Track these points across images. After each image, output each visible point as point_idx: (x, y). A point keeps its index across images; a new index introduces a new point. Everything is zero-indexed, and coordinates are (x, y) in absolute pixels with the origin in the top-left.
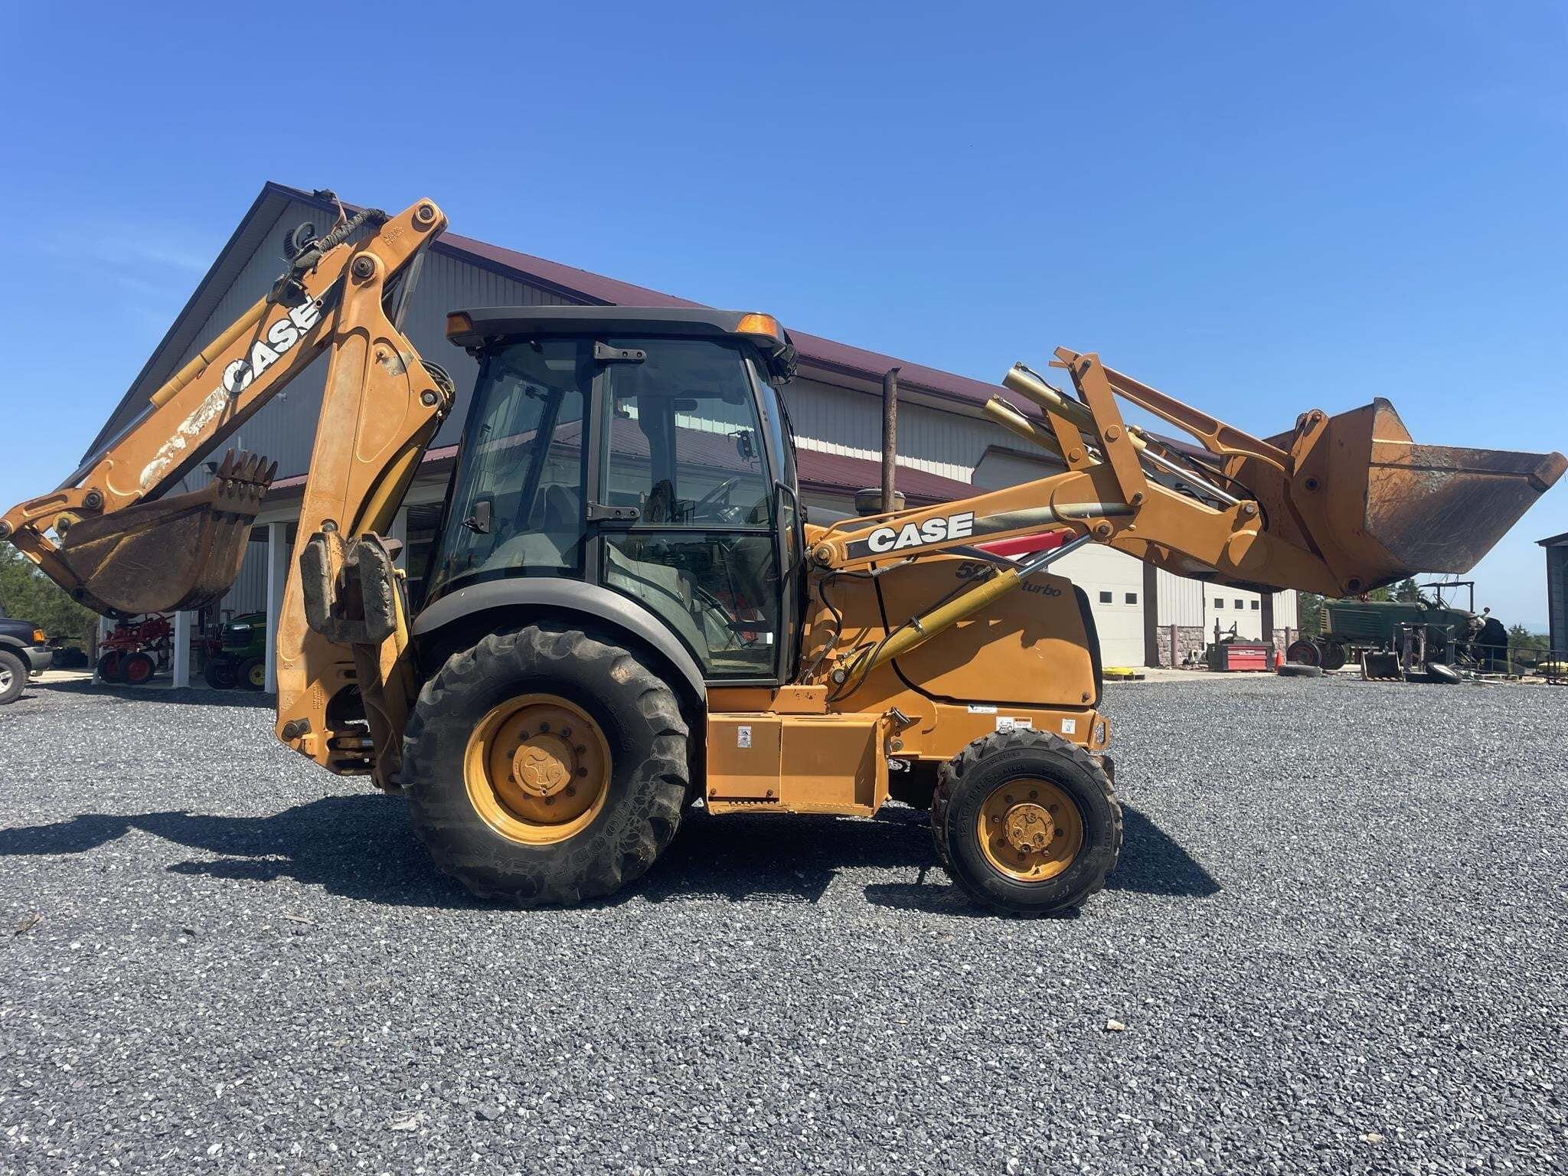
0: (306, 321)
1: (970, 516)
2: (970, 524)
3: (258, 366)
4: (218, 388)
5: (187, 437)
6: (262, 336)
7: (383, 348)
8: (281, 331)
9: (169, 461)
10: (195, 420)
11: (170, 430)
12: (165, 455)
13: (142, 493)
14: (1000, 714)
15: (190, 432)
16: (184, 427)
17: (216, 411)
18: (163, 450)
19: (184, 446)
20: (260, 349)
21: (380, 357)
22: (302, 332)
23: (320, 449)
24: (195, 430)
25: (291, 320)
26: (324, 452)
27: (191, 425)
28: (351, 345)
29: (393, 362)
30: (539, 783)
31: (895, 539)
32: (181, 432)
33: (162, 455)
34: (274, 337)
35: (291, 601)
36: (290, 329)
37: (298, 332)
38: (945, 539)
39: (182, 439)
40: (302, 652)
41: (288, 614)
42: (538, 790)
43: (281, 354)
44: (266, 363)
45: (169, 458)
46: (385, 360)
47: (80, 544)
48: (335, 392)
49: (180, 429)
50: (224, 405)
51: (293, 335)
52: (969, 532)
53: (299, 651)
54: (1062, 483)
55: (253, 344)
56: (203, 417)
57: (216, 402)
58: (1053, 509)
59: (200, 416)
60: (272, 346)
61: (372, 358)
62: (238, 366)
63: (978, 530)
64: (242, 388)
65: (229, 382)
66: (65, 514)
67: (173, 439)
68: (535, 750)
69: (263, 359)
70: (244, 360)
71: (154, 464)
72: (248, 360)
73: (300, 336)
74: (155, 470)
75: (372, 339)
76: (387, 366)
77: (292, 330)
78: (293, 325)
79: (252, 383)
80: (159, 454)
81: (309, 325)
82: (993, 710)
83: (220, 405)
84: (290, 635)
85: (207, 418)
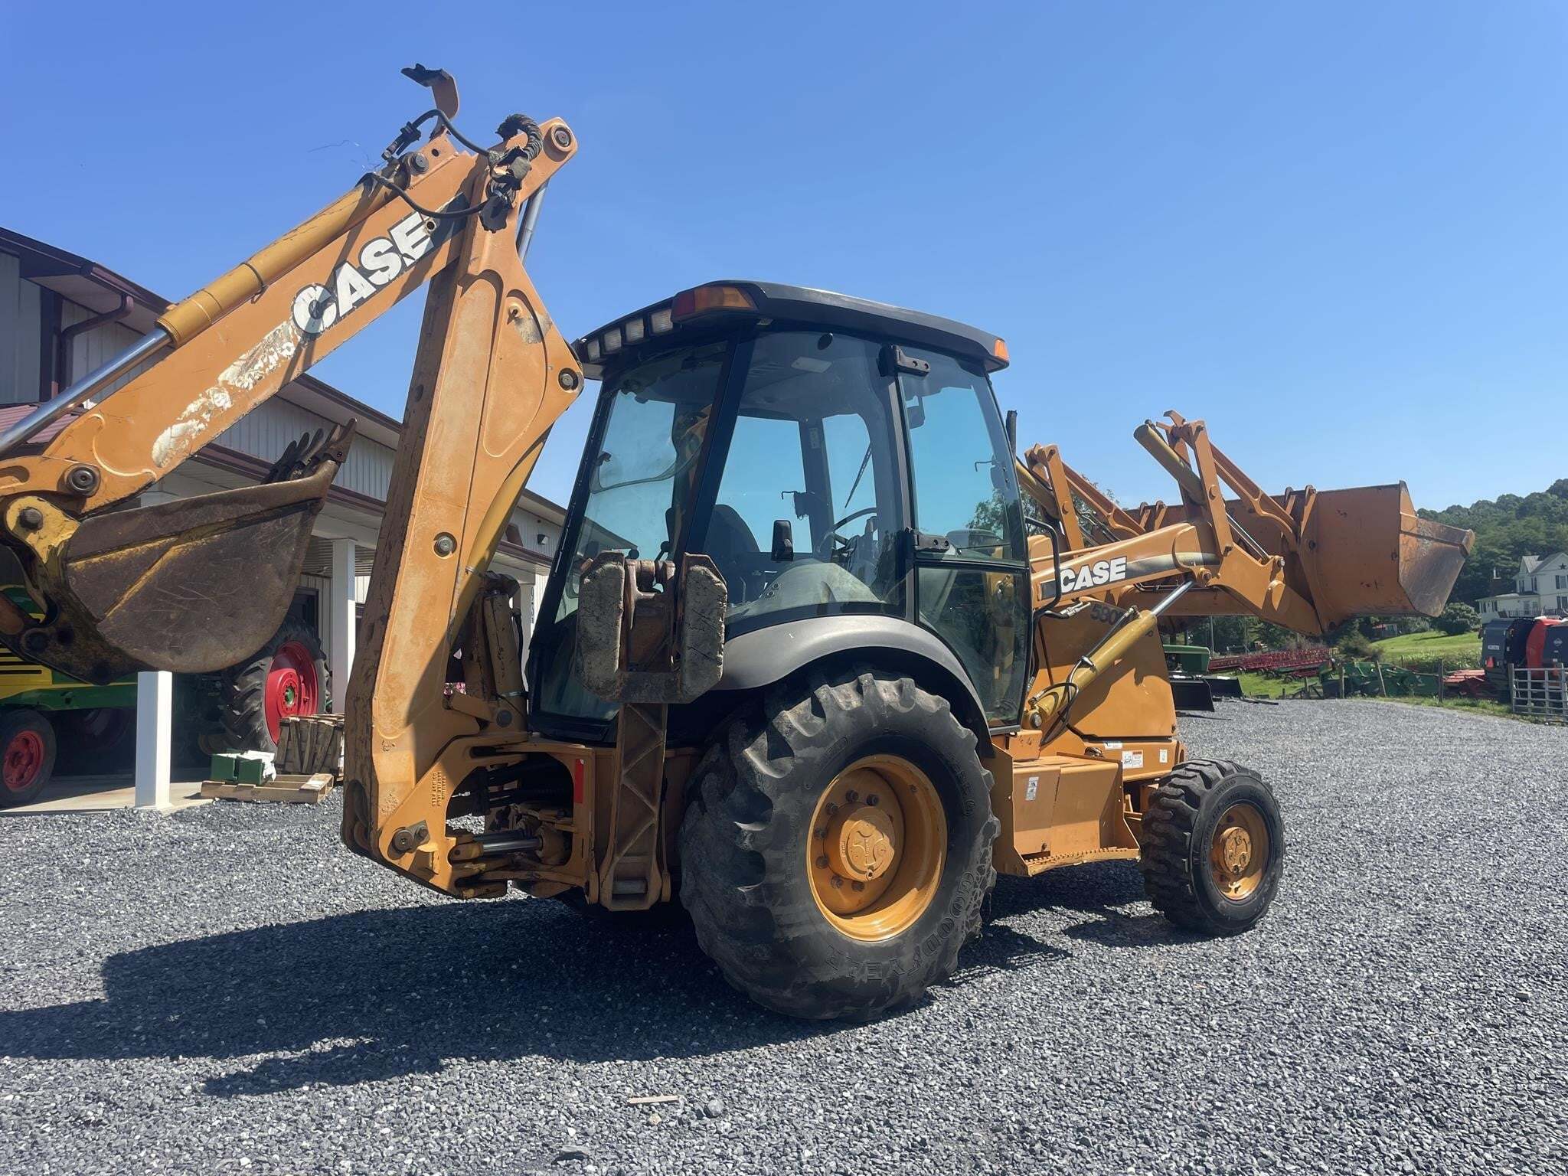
0: (413, 247)
1: (1123, 560)
2: (1123, 568)
3: (346, 301)
4: (285, 323)
5: (234, 392)
6: (352, 256)
7: (515, 303)
8: (378, 254)
9: (202, 426)
10: (249, 365)
11: (206, 378)
12: (196, 416)
13: (156, 474)
14: (1125, 749)
15: (239, 385)
16: (228, 374)
17: (281, 358)
18: (192, 407)
19: (228, 405)
20: (347, 275)
21: (513, 315)
22: (409, 262)
23: (435, 433)
24: (247, 382)
25: (392, 241)
26: (440, 438)
27: (241, 374)
28: (476, 292)
29: (528, 325)
30: (864, 866)
31: (1075, 580)
32: (225, 382)
33: (191, 416)
34: (369, 261)
35: (392, 650)
36: (391, 254)
37: (402, 260)
38: (1108, 582)
39: (226, 394)
40: (408, 723)
41: (388, 668)
42: (864, 873)
43: (379, 288)
44: (356, 297)
45: (202, 421)
46: (519, 321)
47: (95, 555)
48: (456, 353)
49: (221, 378)
50: (293, 349)
51: (394, 263)
52: (1123, 576)
53: (402, 723)
54: (1181, 532)
55: (339, 265)
56: (260, 364)
57: (282, 344)
58: (1174, 556)
59: (256, 361)
60: (366, 273)
61: (504, 316)
62: (316, 294)
63: (1130, 573)
64: (321, 329)
65: (303, 317)
66: (31, 501)
67: (210, 391)
68: (861, 825)
69: (353, 290)
70: (324, 287)
71: (177, 429)
72: (331, 287)
73: (404, 267)
74: (179, 439)
75: (506, 291)
76: (521, 329)
77: (393, 255)
78: (394, 249)
79: (335, 322)
80: (186, 413)
81: (418, 252)
82: (1119, 745)
83: (288, 350)
84: (390, 700)
85: (266, 365)
